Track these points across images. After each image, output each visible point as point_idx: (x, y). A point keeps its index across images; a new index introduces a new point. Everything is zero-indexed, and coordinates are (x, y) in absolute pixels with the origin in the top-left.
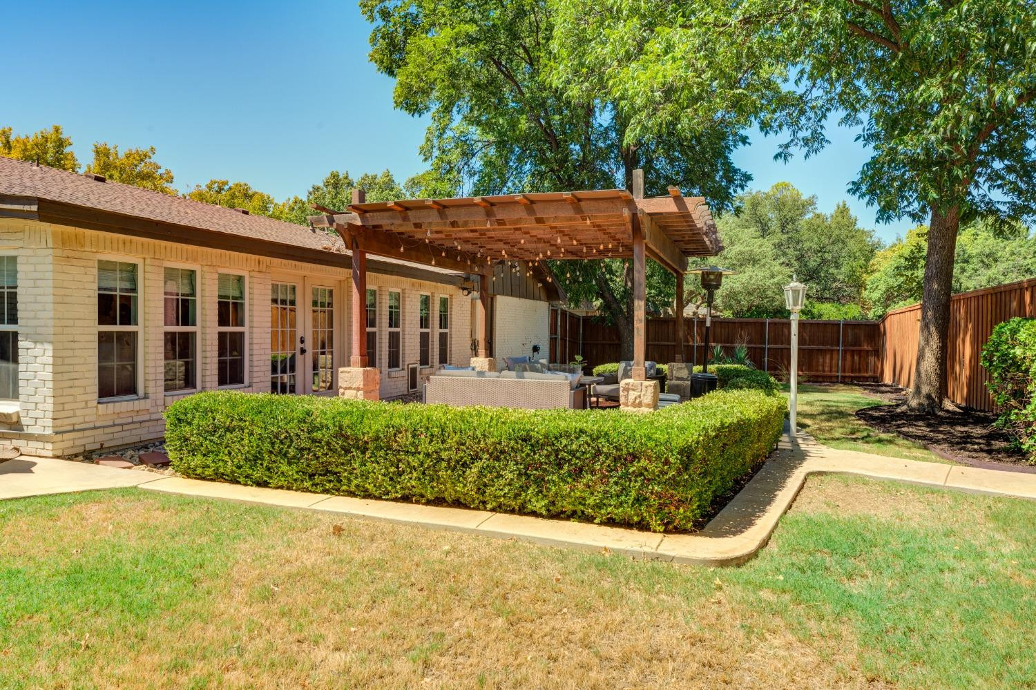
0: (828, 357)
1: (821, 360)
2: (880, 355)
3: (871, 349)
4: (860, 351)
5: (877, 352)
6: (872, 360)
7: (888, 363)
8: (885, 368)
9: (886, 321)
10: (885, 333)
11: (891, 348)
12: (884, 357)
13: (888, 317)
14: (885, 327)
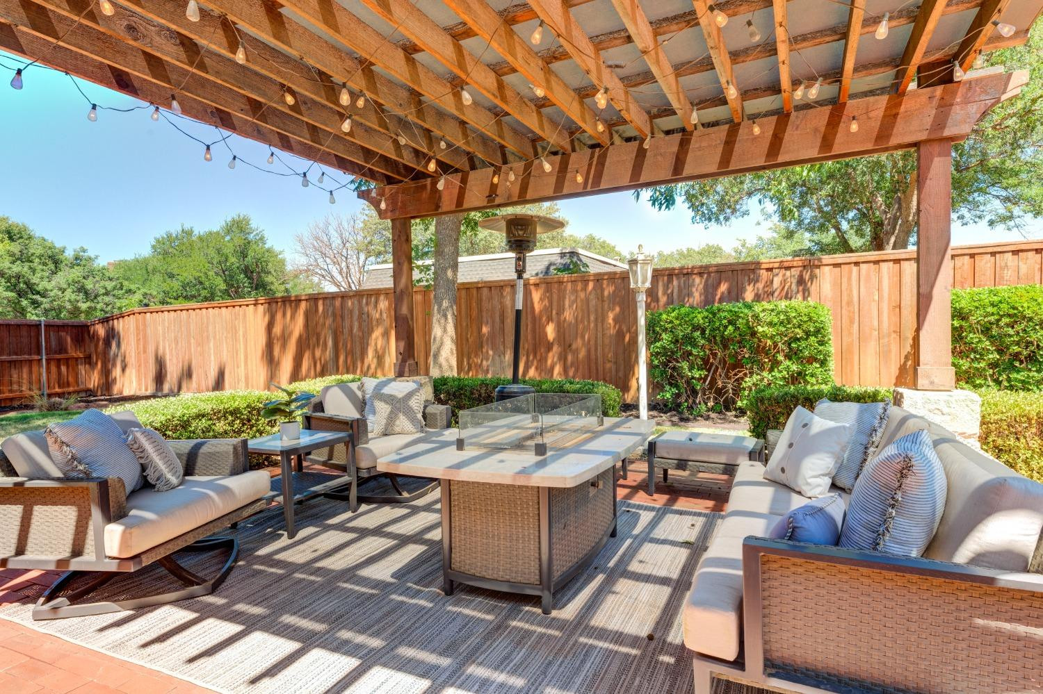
0: (25, 370)
1: (15, 376)
2: (96, 364)
3: (81, 355)
4: (67, 359)
5: (88, 360)
6: (82, 369)
7: (134, 371)
8: (120, 377)
9: (116, 321)
10: (112, 335)
11: (145, 352)
12: (114, 365)
13: (128, 315)
14: (113, 329)
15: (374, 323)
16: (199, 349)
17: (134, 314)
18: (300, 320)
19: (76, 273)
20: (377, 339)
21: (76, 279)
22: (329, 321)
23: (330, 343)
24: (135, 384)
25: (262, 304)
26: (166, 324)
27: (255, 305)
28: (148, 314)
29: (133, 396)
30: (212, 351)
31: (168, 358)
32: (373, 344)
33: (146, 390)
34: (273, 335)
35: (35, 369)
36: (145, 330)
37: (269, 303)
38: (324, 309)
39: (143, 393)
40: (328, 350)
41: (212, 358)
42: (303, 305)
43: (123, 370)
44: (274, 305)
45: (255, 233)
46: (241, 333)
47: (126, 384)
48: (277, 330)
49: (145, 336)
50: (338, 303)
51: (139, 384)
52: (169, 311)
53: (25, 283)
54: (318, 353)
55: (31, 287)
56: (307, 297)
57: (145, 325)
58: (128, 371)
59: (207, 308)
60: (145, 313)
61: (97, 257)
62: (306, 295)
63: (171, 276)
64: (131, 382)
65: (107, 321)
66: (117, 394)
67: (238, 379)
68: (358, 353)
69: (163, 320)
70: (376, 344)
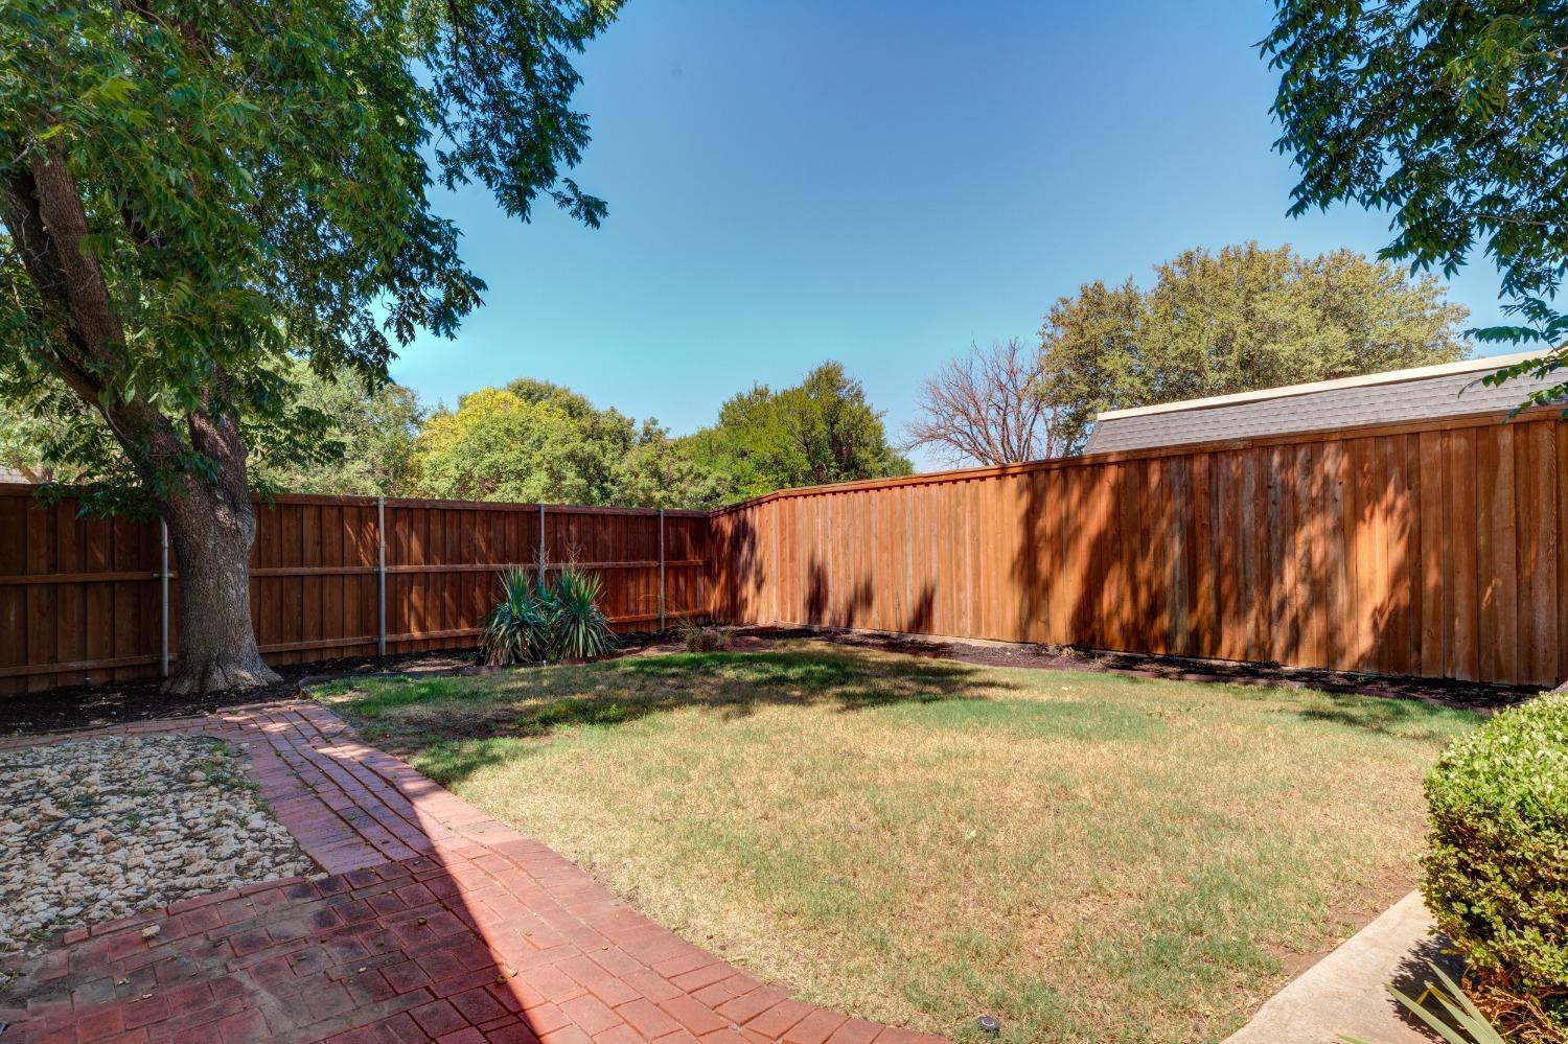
0: (642, 582)
1: (632, 590)
2: (719, 575)
3: (701, 563)
4: (686, 568)
5: (709, 572)
6: (701, 581)
7: (774, 590)
8: (753, 598)
9: (749, 510)
10: (743, 532)
11: (792, 559)
12: (745, 578)
13: (769, 502)
14: (745, 523)
15: (1303, 507)
16: (885, 555)
17: (777, 499)
18: (1102, 504)
19: (648, 453)
20: (1309, 542)
21: (650, 459)
22: (1176, 504)
23: (1176, 549)
24: (775, 609)
25: (1014, 475)
26: (830, 514)
27: (998, 477)
28: (800, 499)
29: (772, 628)
30: (910, 560)
31: (830, 570)
32: (1300, 553)
33: (794, 619)
34: (1037, 532)
35: (652, 580)
36: (794, 523)
37: (1030, 474)
38: (1161, 480)
39: (787, 623)
40: (1170, 564)
41: (910, 571)
42: (1111, 475)
43: (759, 587)
44: (1041, 477)
45: (848, 387)
46: (968, 528)
47: (763, 608)
48: (1047, 522)
49: (793, 534)
50: (1200, 466)
51: (783, 609)
52: (834, 493)
53: (595, 467)
54: (1144, 569)
55: (600, 470)
56: (1122, 458)
57: (793, 515)
58: (765, 589)
59: (902, 487)
60: (795, 497)
61: (668, 430)
62: (1120, 453)
63: (744, 454)
64: (770, 606)
65: (737, 512)
66: (748, 624)
67: (960, 610)
68: (1253, 571)
69: (825, 508)
70: (1308, 553)
